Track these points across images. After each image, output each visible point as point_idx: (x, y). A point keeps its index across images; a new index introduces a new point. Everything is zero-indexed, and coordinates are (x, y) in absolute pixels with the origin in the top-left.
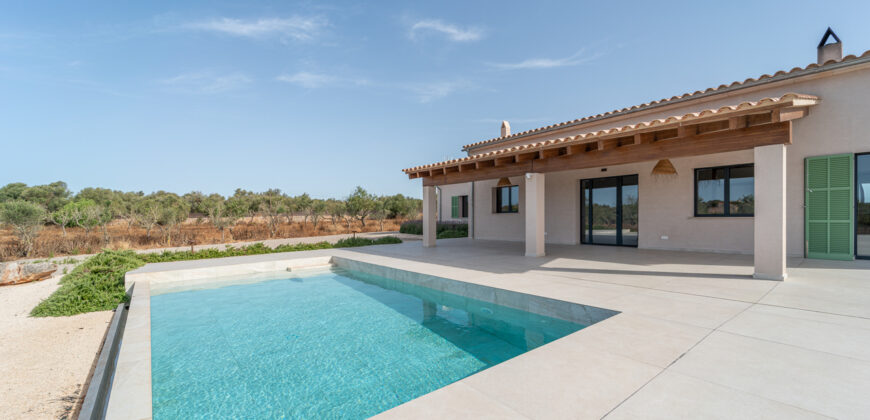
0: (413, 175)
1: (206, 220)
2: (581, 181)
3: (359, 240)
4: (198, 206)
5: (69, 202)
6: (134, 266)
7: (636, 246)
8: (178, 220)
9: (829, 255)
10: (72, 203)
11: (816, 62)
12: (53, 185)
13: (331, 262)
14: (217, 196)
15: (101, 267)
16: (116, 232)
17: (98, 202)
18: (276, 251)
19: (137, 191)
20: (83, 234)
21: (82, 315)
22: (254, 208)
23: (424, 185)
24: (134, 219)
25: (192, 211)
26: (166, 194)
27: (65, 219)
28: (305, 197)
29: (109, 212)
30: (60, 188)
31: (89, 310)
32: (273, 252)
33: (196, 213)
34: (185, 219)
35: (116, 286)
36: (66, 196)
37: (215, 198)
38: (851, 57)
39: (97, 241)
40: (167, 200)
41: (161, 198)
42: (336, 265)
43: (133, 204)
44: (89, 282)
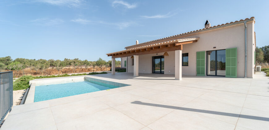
0: (109, 55)
1: (55, 68)
2: (153, 57)
3: (95, 73)
4: (52, 64)
5: (11, 63)
6: (32, 79)
7: (164, 74)
8: (46, 68)
9: (200, 75)
10: (12, 63)
11: (204, 28)
12: (6, 57)
13: (84, 78)
14: (59, 60)
15: (23, 79)
16: (27, 71)
17: (21, 62)
18: (71, 76)
19: (33, 59)
20: (17, 72)
21: (18, 90)
22: (70, 64)
23: (112, 58)
24: (32, 67)
25: (51, 65)
26: (42, 60)
27: (11, 68)
28: (86, 61)
29: (25, 66)
30: (9, 58)
31: (20, 89)
32: (70, 76)
33: (52, 66)
34: (48, 68)
35: (27, 84)
36: (11, 61)
37: (58, 61)
38: (211, 27)
39: (21, 74)
40: (43, 62)
41: (41, 61)
42: (85, 79)
43: (32, 63)
44: (20, 83)
